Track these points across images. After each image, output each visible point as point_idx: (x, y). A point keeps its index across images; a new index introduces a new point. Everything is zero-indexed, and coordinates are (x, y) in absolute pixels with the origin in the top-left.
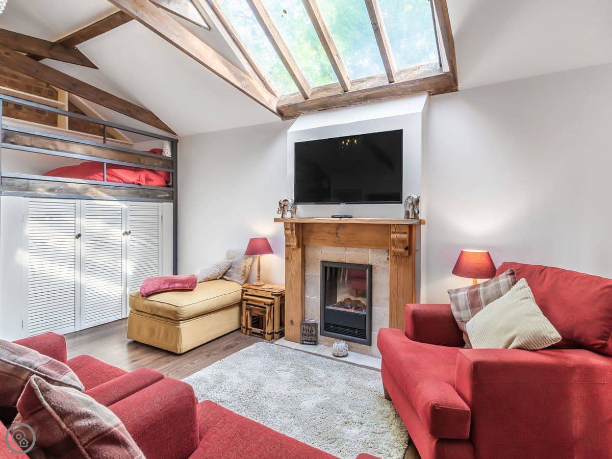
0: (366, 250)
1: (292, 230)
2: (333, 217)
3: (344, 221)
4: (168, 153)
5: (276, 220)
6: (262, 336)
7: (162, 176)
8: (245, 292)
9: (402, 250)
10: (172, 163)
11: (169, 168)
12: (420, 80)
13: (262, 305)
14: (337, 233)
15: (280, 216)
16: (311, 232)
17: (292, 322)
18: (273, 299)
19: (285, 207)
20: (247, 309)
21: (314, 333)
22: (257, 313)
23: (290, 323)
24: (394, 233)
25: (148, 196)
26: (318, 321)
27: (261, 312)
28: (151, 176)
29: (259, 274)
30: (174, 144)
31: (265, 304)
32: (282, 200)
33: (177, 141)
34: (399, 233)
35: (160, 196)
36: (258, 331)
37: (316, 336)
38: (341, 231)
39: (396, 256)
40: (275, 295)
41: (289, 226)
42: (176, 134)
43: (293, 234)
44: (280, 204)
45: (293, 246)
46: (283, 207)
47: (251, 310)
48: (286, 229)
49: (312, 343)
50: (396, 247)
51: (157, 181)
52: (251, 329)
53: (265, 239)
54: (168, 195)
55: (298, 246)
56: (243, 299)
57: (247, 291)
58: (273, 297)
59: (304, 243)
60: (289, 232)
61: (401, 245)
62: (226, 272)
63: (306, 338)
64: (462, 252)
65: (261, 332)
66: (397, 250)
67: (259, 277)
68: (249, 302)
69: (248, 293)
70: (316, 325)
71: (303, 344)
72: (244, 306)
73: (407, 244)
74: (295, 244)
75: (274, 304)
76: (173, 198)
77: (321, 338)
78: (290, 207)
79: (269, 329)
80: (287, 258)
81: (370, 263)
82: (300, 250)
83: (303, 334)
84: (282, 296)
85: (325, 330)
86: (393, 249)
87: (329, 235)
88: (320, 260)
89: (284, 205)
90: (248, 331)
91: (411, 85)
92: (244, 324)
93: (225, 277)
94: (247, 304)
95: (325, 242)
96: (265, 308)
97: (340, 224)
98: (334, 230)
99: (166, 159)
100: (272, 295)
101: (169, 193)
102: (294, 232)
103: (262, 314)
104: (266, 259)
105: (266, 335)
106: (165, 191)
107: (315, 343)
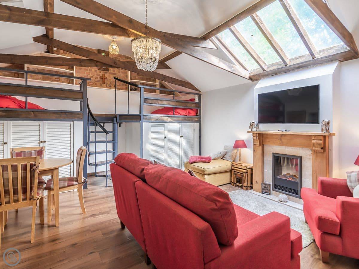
0: (298, 148)
1: (257, 137)
2: (279, 130)
3: (284, 133)
4: (197, 100)
5: (248, 132)
6: (241, 187)
7: (194, 111)
8: (233, 166)
9: (319, 149)
10: (199, 105)
11: (198, 107)
12: (332, 55)
13: (242, 172)
14: (281, 139)
15: (250, 130)
16: (267, 138)
17: (257, 182)
18: (247, 170)
19: (253, 126)
20: (234, 174)
21: (269, 189)
22: (239, 176)
23: (256, 183)
24: (314, 140)
25: (189, 120)
26: (271, 184)
27: (241, 176)
28: (191, 111)
29: (240, 158)
30: (200, 96)
31: (243, 172)
32: (252, 122)
33: (201, 94)
34: (317, 140)
35: (194, 120)
36: (240, 185)
37: (270, 190)
38: (283, 138)
39: (316, 152)
40: (248, 168)
41: (255, 135)
42: (200, 91)
43: (257, 139)
44: (250, 124)
45: (257, 145)
46: (252, 126)
47: (236, 174)
48: (253, 136)
49: (267, 194)
50: (315, 147)
51: (193, 113)
52: (236, 184)
53: (243, 141)
54: (197, 120)
55: (260, 145)
56: (232, 169)
58: (247, 169)
59: (263, 144)
60: (255, 138)
61: (319, 146)
62: (224, 156)
63: (264, 191)
65: (241, 185)
66: (316, 149)
67: (240, 159)
68: (235, 171)
69: (234, 166)
70: (270, 185)
71: (263, 193)
72: (233, 172)
73: (323, 146)
74: (258, 144)
75: (247, 173)
76: (199, 121)
77: (272, 192)
78: (256, 126)
79: (245, 184)
80: (254, 151)
81: (300, 155)
82: (261, 147)
83: (263, 189)
84: (252, 169)
85: (275, 188)
86: (314, 148)
87: (276, 140)
88: (272, 152)
89: (252, 125)
91: (327, 58)
92: (233, 181)
93: (223, 158)
95: (274, 143)
96: (243, 174)
97: (283, 135)
98: (279, 137)
99: (196, 103)
100: (247, 168)
101: (198, 119)
102: (258, 138)
103: (241, 177)
104: (243, 150)
105: (244, 187)
106: (196, 118)
107: (269, 194)
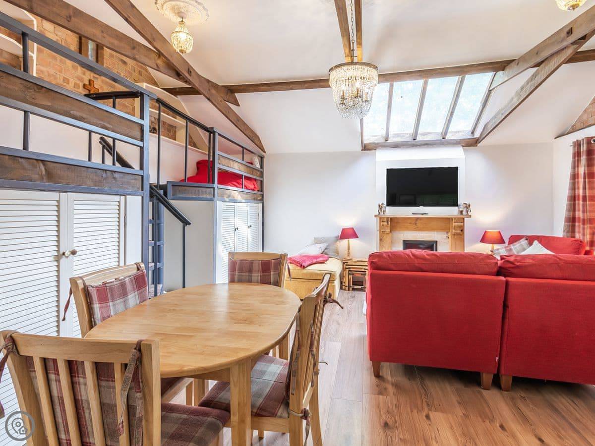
0: (433, 232)
1: (388, 222)
2: (413, 214)
5: (375, 216)
6: (362, 290)
8: (345, 264)
9: (459, 231)
10: (261, 173)
13: (363, 270)
14: (416, 223)
15: (378, 214)
16: (398, 223)
20: (350, 274)
22: (358, 275)
24: (455, 222)
27: (362, 275)
31: (365, 269)
32: (380, 204)
34: (458, 222)
36: (359, 287)
38: (418, 222)
41: (385, 220)
43: (388, 225)
44: (379, 206)
45: (387, 232)
47: (353, 274)
48: (380, 222)
50: (456, 230)
52: (353, 287)
53: (353, 229)
55: (390, 232)
56: (345, 268)
57: (347, 263)
60: (385, 223)
61: (459, 229)
64: (486, 232)
65: (361, 288)
66: (456, 232)
67: (349, 254)
68: (351, 270)
73: (462, 228)
80: (381, 240)
81: (436, 240)
86: (453, 231)
87: (409, 225)
88: (402, 240)
90: (351, 288)
94: (349, 271)
95: (407, 229)
97: (419, 218)
98: (414, 222)
